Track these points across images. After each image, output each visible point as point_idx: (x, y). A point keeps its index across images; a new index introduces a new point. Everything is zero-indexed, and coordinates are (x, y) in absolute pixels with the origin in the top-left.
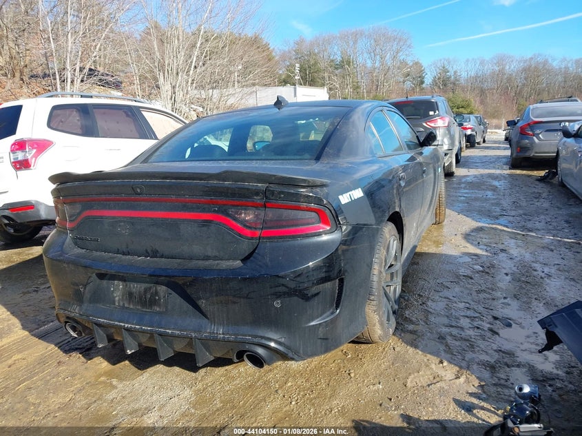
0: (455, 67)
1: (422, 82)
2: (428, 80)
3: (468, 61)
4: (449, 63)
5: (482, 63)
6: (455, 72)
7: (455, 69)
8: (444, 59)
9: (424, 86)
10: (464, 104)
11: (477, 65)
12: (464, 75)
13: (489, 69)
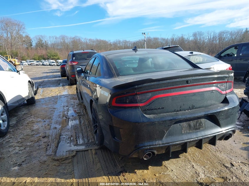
0: (45, 39)
1: (32, 45)
2: (34, 44)
3: (50, 37)
4: (42, 37)
5: (56, 38)
6: (46, 41)
7: (45, 40)
8: (40, 36)
9: (32, 47)
10: (55, 55)
11: (54, 39)
12: (49, 43)
13: (59, 41)
